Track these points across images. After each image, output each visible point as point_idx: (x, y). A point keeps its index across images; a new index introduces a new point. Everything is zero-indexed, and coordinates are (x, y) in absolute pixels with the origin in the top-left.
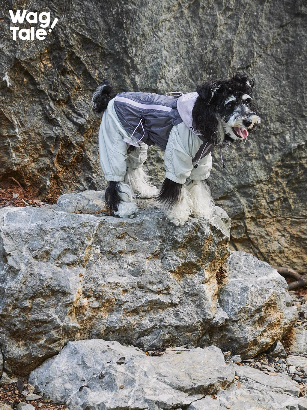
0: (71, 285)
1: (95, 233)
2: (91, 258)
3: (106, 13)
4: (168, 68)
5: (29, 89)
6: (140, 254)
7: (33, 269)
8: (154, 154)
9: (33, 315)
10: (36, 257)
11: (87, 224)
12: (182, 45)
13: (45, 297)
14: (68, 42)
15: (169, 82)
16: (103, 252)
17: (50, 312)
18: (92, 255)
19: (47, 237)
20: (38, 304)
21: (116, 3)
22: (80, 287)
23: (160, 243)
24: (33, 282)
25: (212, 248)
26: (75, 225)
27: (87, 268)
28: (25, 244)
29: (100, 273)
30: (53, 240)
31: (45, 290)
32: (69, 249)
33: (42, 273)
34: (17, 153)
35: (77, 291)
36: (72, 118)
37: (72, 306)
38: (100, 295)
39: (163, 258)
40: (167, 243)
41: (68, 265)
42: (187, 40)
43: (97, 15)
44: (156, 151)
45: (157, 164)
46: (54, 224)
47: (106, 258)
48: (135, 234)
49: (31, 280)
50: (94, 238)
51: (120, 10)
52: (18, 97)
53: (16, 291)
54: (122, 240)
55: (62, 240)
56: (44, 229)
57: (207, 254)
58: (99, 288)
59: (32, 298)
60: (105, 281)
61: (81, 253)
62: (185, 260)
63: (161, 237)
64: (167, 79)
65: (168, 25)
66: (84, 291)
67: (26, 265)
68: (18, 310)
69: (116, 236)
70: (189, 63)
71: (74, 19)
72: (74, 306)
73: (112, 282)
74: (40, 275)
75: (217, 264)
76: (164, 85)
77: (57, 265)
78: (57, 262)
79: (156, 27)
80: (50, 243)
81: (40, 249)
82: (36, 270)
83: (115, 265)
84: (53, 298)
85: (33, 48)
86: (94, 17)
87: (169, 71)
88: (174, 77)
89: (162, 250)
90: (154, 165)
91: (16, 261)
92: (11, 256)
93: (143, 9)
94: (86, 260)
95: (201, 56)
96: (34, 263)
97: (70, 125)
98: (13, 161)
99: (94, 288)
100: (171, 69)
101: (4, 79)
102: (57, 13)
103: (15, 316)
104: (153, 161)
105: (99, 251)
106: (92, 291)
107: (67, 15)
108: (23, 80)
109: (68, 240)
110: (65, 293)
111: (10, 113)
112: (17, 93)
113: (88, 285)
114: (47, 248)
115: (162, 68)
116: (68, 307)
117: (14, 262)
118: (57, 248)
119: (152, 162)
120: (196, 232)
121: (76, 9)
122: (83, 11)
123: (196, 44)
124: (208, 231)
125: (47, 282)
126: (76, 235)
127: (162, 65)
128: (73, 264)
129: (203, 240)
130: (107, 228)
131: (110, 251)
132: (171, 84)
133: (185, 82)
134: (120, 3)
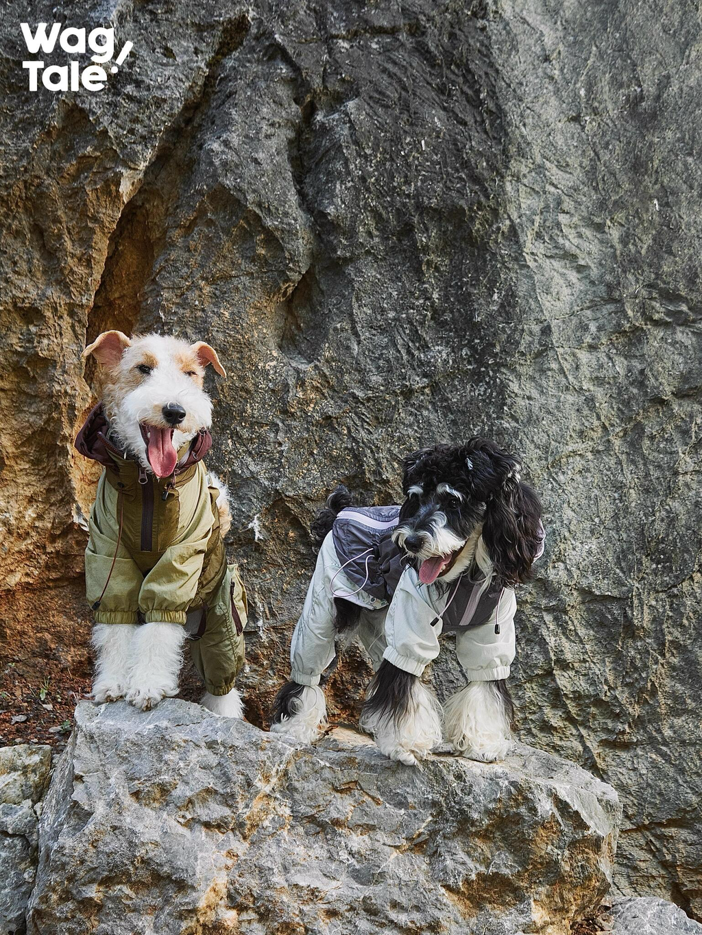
0: (198, 869)
1: (282, 767)
2: (266, 823)
3: (460, 431)
4: (573, 542)
5: (297, 553)
6: (381, 836)
7: (122, 818)
8: (534, 713)
9: (103, 922)
10: (136, 794)
11: (268, 745)
12: (605, 504)
13: (137, 885)
14: (380, 474)
15: (573, 569)
16: (296, 816)
17: (140, 924)
18: (270, 817)
19: (170, 756)
20: (116, 899)
21: (480, 416)
22: (222, 881)
23: (430, 818)
24: (113, 844)
25: (556, 850)
26: (239, 743)
27: (252, 843)
28: (121, 763)
29: (279, 860)
30: (182, 764)
31: (137, 869)
32: (216, 792)
33: (139, 828)
34: (255, 667)
35: (212, 885)
37: (195, 919)
38: (268, 910)
39: (435, 855)
40: (447, 821)
41: (207, 825)
42: (616, 495)
43: (444, 435)
44: (540, 707)
45: (540, 735)
46: (196, 733)
47: (301, 830)
48: (378, 789)
49: (112, 840)
50: (279, 779)
51: (487, 428)
52: (274, 564)
53: (72, 857)
54: (344, 796)
55: (204, 768)
56: (167, 737)
57: (541, 864)
58: (268, 892)
59: (107, 882)
60: (287, 881)
61: (241, 805)
62: (487, 867)
63: (435, 804)
64: (568, 562)
65: (578, 463)
66: (232, 891)
67: (109, 805)
68: (71, 905)
69: (333, 785)
70: (617, 537)
71: (399, 437)
72: (198, 921)
73: (302, 884)
74: (133, 832)
75: (569, 896)
76: (563, 574)
77: (182, 820)
78: (182, 813)
79: (555, 465)
80: (174, 770)
81: (149, 778)
82: (128, 820)
83: (319, 850)
84: (156, 891)
85: (314, 479)
87: (574, 549)
88: (584, 560)
89: (433, 833)
90: (534, 736)
91: (89, 795)
92: (83, 782)
93: (531, 428)
94: (252, 826)
95: (642, 526)
96: (130, 805)
98: (245, 680)
99: (256, 891)
100: (580, 545)
101: (250, 526)
102: (369, 424)
103: (63, 916)
104: (532, 726)
105: (288, 811)
106: (252, 895)
107: (387, 430)
108: (287, 534)
109: (218, 773)
110: (182, 886)
111: (254, 589)
112: (273, 555)
113: (244, 879)
114: (166, 778)
115: (559, 540)
116: (185, 919)
117: (86, 796)
118: (187, 783)
119: (530, 729)
120: (518, 806)
121: (407, 422)
122: (418, 427)
123: (633, 504)
124: (546, 807)
125: (144, 851)
126: (237, 763)
128: (219, 827)
129: (531, 827)
130: (314, 764)
131: (313, 816)
132: (576, 573)
133: (606, 573)
134: (489, 416)
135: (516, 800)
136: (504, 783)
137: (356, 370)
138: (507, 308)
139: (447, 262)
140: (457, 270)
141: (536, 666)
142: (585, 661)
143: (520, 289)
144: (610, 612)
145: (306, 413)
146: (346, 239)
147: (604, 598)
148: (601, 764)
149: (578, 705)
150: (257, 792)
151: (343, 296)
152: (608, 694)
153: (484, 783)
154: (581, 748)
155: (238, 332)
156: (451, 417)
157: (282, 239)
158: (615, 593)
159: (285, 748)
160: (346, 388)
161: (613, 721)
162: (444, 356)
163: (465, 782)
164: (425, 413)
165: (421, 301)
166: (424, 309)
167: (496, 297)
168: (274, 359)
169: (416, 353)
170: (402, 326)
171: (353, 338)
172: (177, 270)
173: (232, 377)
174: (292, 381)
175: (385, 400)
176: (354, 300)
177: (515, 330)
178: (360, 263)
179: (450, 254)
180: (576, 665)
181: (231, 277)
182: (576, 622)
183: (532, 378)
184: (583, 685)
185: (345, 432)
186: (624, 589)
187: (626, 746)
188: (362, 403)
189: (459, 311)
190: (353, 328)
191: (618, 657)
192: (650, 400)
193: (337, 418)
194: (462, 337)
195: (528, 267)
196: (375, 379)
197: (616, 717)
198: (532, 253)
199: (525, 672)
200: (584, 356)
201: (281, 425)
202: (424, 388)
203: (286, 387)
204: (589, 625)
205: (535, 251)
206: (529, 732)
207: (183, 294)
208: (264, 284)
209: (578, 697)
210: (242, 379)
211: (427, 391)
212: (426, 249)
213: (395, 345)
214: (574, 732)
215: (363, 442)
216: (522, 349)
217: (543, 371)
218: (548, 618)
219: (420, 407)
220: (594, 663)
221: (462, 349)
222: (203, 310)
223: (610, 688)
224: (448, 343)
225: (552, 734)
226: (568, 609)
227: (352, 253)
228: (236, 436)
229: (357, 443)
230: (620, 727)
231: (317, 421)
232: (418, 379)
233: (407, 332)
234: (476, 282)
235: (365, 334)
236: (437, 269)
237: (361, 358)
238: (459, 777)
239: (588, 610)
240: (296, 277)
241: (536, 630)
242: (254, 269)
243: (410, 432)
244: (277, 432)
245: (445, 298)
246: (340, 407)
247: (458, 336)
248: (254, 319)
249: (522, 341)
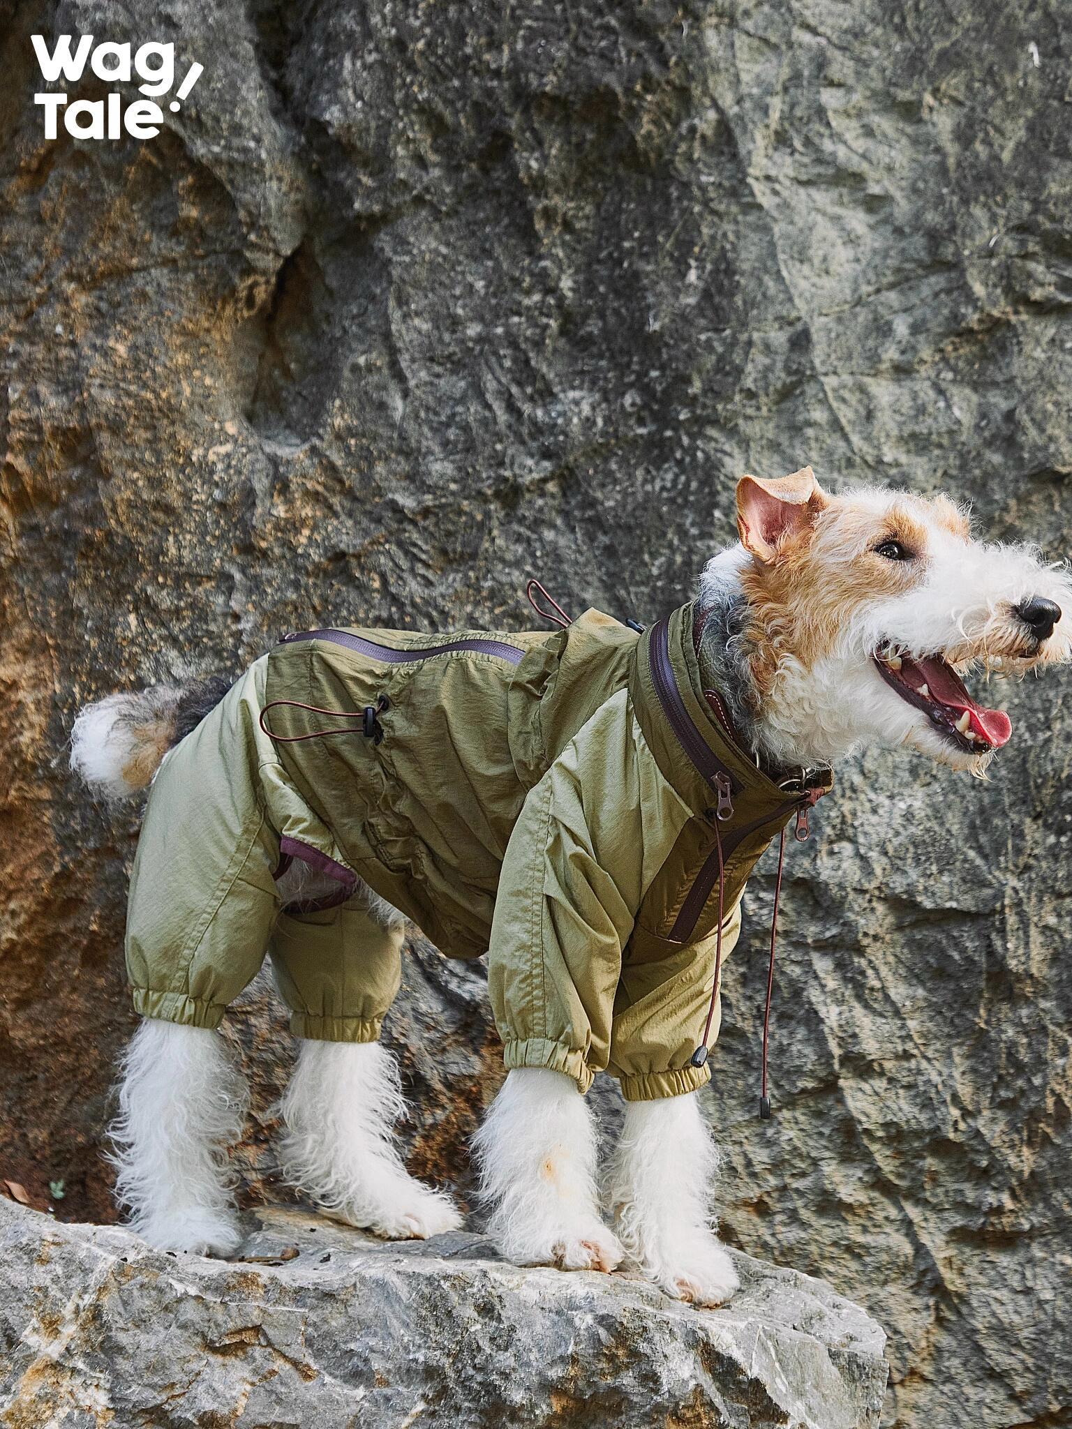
1: (88, 1299)
3: (623, 570)
4: (872, 796)
8: (803, 1175)
11: (53, 1252)
15: (873, 855)
16: (120, 1409)
18: (62, 1413)
21: (664, 534)
23: (421, 1406)
36: (445, 976)
40: (458, 1410)
43: (589, 578)
44: (815, 1162)
45: (818, 1222)
48: (309, 1342)
50: (83, 1328)
51: (679, 559)
54: (230, 1360)
63: (431, 1373)
64: (861, 839)
69: (204, 1336)
71: (492, 590)
76: (851, 870)
86: (575, 586)
87: (874, 811)
88: (897, 834)
90: (804, 1225)
95: (1024, 752)
97: (430, 1004)
100: (887, 802)
102: (427, 566)
104: (799, 1203)
105: (102, 1399)
107: (466, 577)
115: (839, 792)
119: (795, 1211)
121: (509, 557)
122: (534, 565)
124: (681, 1371)
127: (840, 780)
130: (161, 1291)
131: (158, 1407)
132: (879, 864)
133: (946, 861)
134: (682, 532)
135: (612, 1358)
136: (584, 1321)
137: (400, 452)
138: (717, 299)
139: (589, 209)
140: (610, 225)
141: (799, 1071)
142: (907, 1056)
143: (743, 255)
144: (957, 945)
145: (293, 549)
146: (371, 175)
147: (944, 917)
148: (952, 1281)
149: (899, 1153)
150: (30, 1358)
151: (372, 298)
152: (962, 1126)
153: (542, 1324)
154: (908, 1249)
155: (145, 386)
156: (604, 539)
157: (232, 182)
158: (967, 902)
159: (96, 1258)
160: (379, 491)
161: (978, 1186)
162: (586, 409)
163: (499, 1320)
164: (549, 535)
165: (537, 297)
166: (542, 314)
167: (692, 276)
168: (228, 438)
169: (526, 408)
170: (496, 353)
171: (393, 386)
172: (17, 263)
173: (134, 482)
174: (261, 484)
175: (460, 512)
176: (392, 303)
177: (732, 344)
178: (405, 225)
179: (593, 192)
180: (888, 1065)
181: (131, 270)
182: (884, 971)
183: (774, 446)
184: (905, 1109)
185: (377, 585)
186: (987, 892)
187: (1009, 1241)
188: (413, 522)
189: (616, 312)
190: (394, 364)
191: (980, 1044)
192: (1032, 477)
193: (357, 556)
194: (623, 369)
195: (759, 207)
196: (440, 468)
197: (983, 1177)
198: (768, 178)
199: (778, 1086)
200: (884, 391)
201: (238, 576)
202: (544, 480)
203: (249, 495)
204: (913, 977)
205: (773, 173)
206: (793, 1217)
207: (30, 313)
208: (200, 282)
209: (895, 1135)
210: (156, 483)
211: (551, 487)
212: (539, 185)
213: (480, 394)
214: (893, 1213)
215: (414, 605)
216: (749, 383)
217: (796, 429)
218: (823, 964)
219: (538, 523)
220: (928, 1060)
221: (623, 394)
222: (73, 344)
223: (966, 1114)
224: (594, 382)
225: (844, 1220)
226: (865, 942)
227: (386, 203)
228: (146, 606)
229: (401, 606)
230: (991, 1198)
231: (317, 566)
232: (530, 462)
233: (508, 363)
234: (649, 249)
235: (418, 376)
236: (567, 226)
237: (411, 426)
238: (486, 1310)
239: (911, 943)
240: (270, 263)
241: (797, 993)
242: (177, 250)
243: (517, 577)
244: (230, 591)
245: (587, 287)
246: (366, 532)
247: (617, 366)
248: (181, 359)
249: (749, 367)
